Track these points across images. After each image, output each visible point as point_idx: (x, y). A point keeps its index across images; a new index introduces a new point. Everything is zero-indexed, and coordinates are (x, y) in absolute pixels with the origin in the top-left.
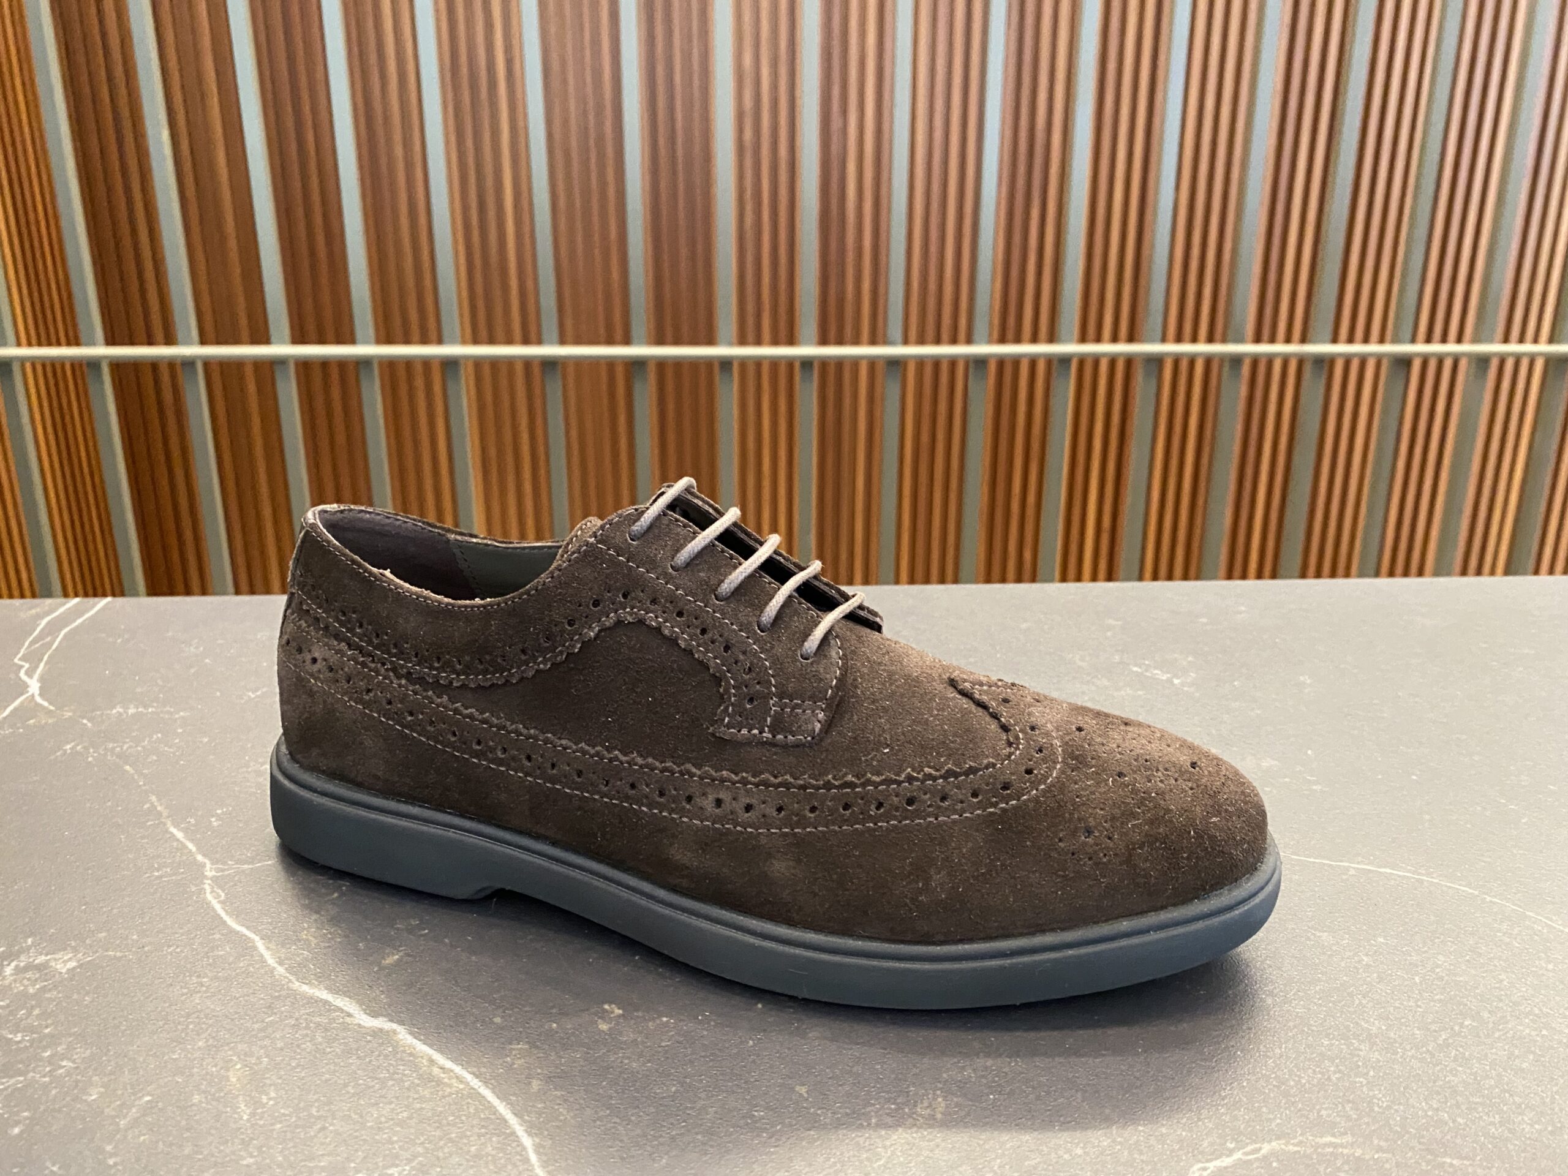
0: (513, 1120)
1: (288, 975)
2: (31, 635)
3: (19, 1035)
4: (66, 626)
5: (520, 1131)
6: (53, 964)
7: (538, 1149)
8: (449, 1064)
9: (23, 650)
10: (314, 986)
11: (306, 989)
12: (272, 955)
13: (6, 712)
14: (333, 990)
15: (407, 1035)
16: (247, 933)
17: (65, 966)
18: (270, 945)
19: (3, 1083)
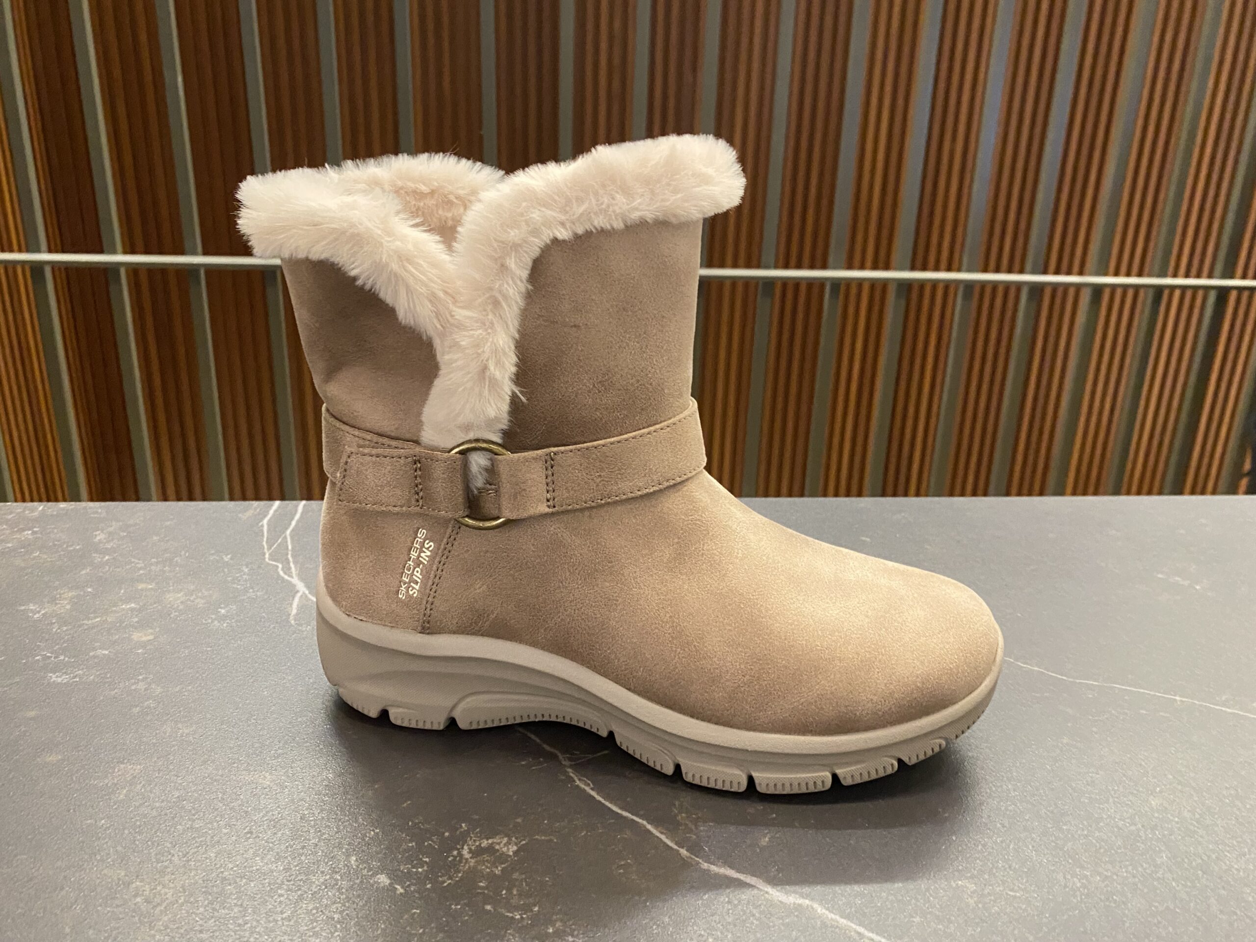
1: (693, 857)
2: (263, 535)
4: (287, 529)
6: (497, 847)
9: (266, 550)
10: (720, 867)
11: (713, 868)
12: (667, 838)
13: (294, 611)
14: (739, 871)
15: (824, 911)
16: (635, 818)
17: (508, 849)
18: (659, 829)
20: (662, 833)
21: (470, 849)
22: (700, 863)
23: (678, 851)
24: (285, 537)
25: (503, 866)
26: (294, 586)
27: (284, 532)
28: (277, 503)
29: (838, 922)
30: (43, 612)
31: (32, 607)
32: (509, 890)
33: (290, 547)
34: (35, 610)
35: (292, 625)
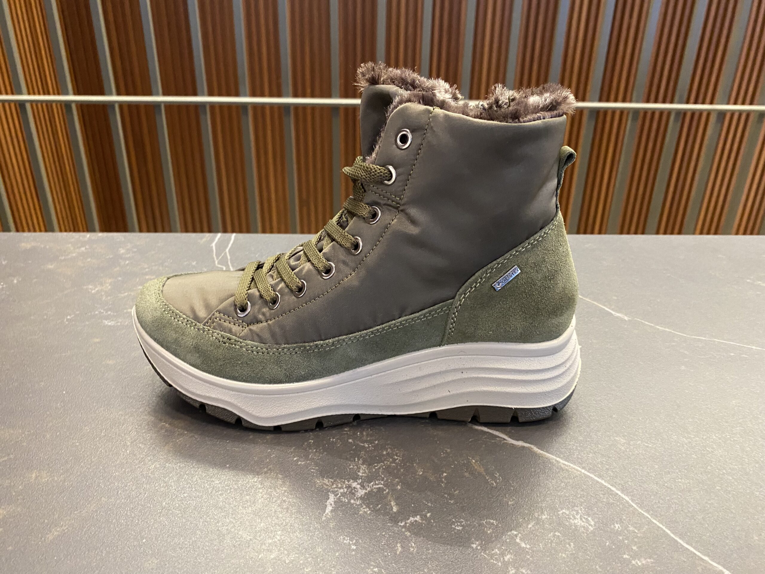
0: (613, 489)
2: (213, 251)
3: (365, 444)
4: (226, 248)
5: (619, 493)
7: (632, 500)
8: (566, 463)
9: (215, 259)
14: (489, 428)
15: (538, 449)
19: (377, 466)
24: (226, 253)
28: (219, 235)
29: (545, 455)
30: (97, 289)
31: (91, 287)
32: (361, 433)
33: (229, 258)
34: (92, 288)
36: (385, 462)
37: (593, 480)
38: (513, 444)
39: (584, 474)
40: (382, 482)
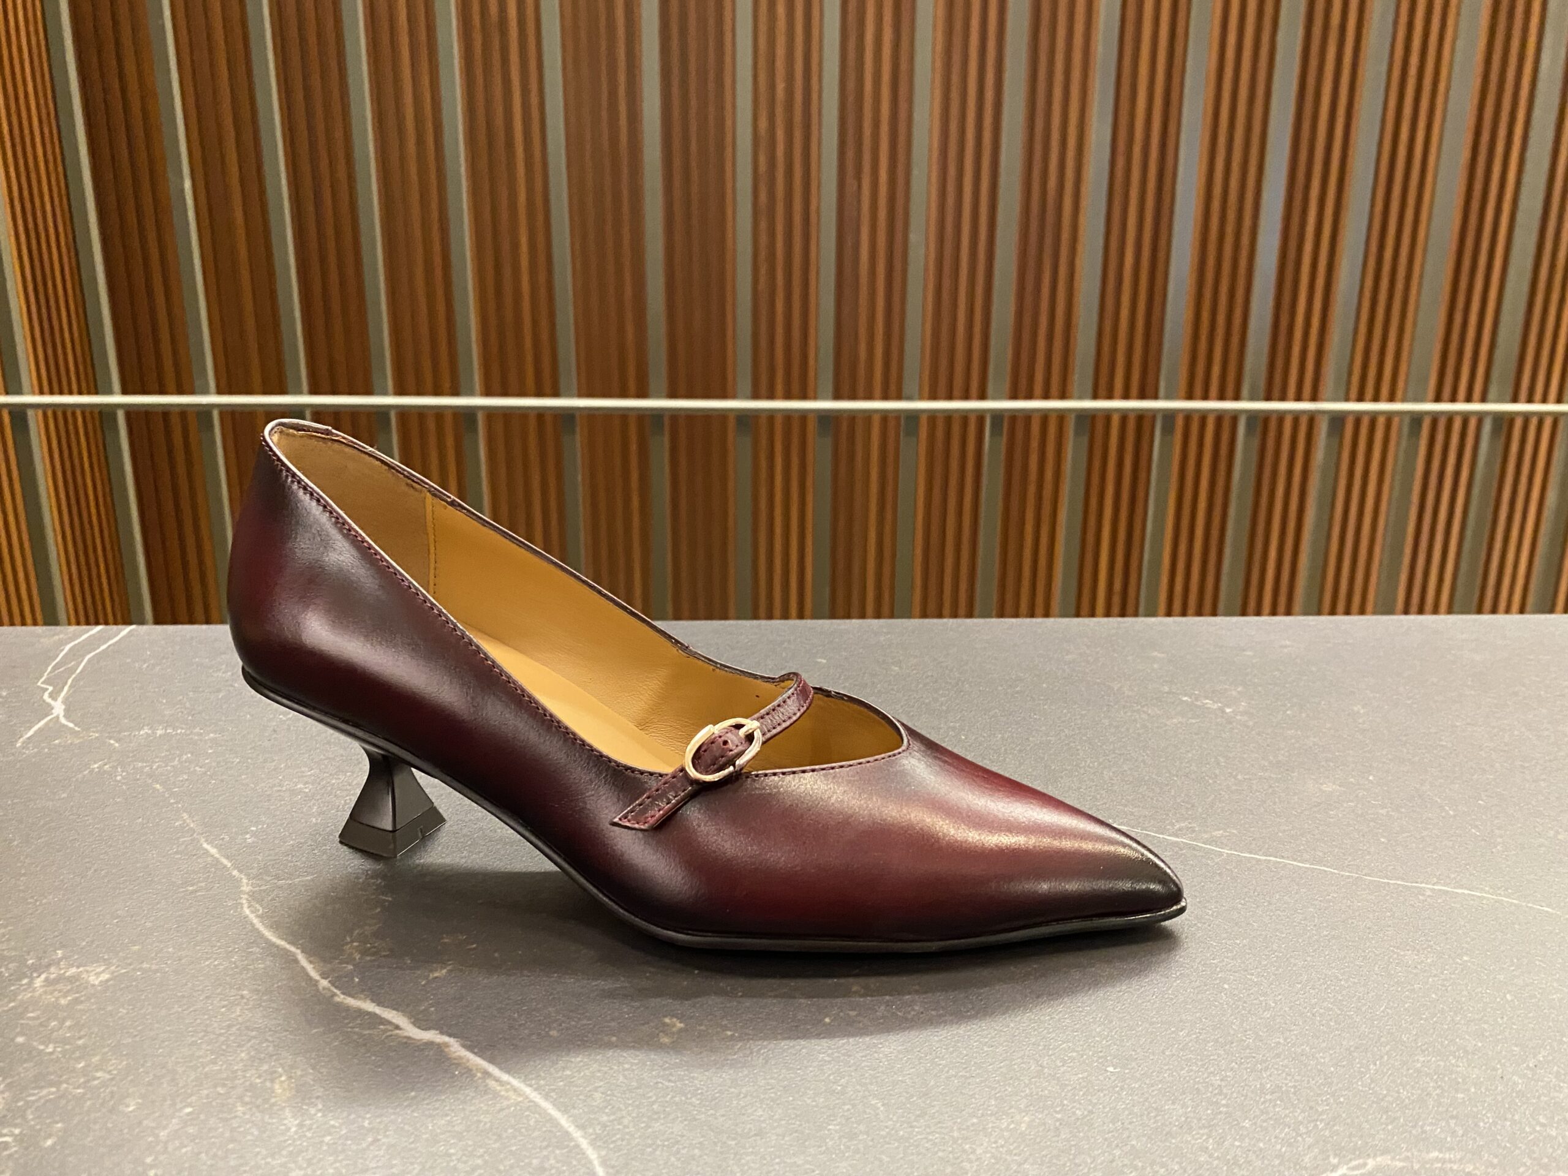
1: (332, 987)
2: (55, 659)
3: (51, 1046)
4: (90, 651)
6: (84, 975)
8: (505, 1077)
9: (46, 674)
10: (360, 999)
11: (351, 1002)
12: (314, 968)
13: (31, 733)
14: (380, 1004)
15: (460, 1048)
16: (288, 946)
17: (97, 978)
18: (312, 959)
19: (34, 1095)
20: (311, 962)
21: (47, 979)
22: (335, 995)
23: (317, 981)
24: (82, 661)
25: (77, 995)
26: (52, 709)
27: (83, 656)
28: (100, 628)
29: (468, 1060)
33: (78, 671)
35: (15, 748)
36: (65, 1085)
37: (543, 1113)
38: (409, 1038)
39: (531, 1101)
40: (17, 1131)
